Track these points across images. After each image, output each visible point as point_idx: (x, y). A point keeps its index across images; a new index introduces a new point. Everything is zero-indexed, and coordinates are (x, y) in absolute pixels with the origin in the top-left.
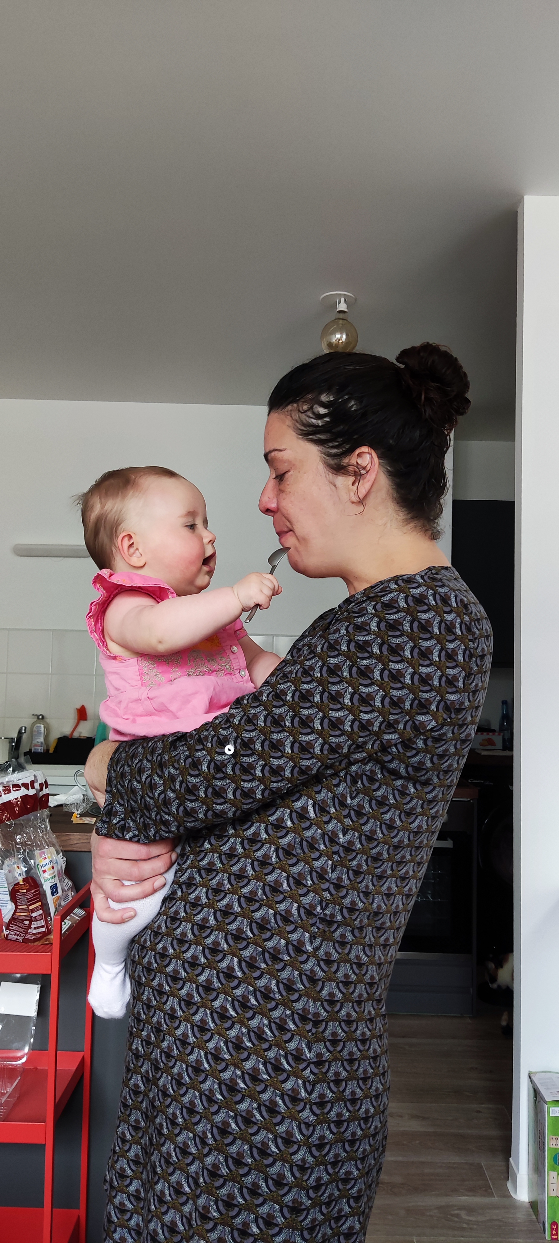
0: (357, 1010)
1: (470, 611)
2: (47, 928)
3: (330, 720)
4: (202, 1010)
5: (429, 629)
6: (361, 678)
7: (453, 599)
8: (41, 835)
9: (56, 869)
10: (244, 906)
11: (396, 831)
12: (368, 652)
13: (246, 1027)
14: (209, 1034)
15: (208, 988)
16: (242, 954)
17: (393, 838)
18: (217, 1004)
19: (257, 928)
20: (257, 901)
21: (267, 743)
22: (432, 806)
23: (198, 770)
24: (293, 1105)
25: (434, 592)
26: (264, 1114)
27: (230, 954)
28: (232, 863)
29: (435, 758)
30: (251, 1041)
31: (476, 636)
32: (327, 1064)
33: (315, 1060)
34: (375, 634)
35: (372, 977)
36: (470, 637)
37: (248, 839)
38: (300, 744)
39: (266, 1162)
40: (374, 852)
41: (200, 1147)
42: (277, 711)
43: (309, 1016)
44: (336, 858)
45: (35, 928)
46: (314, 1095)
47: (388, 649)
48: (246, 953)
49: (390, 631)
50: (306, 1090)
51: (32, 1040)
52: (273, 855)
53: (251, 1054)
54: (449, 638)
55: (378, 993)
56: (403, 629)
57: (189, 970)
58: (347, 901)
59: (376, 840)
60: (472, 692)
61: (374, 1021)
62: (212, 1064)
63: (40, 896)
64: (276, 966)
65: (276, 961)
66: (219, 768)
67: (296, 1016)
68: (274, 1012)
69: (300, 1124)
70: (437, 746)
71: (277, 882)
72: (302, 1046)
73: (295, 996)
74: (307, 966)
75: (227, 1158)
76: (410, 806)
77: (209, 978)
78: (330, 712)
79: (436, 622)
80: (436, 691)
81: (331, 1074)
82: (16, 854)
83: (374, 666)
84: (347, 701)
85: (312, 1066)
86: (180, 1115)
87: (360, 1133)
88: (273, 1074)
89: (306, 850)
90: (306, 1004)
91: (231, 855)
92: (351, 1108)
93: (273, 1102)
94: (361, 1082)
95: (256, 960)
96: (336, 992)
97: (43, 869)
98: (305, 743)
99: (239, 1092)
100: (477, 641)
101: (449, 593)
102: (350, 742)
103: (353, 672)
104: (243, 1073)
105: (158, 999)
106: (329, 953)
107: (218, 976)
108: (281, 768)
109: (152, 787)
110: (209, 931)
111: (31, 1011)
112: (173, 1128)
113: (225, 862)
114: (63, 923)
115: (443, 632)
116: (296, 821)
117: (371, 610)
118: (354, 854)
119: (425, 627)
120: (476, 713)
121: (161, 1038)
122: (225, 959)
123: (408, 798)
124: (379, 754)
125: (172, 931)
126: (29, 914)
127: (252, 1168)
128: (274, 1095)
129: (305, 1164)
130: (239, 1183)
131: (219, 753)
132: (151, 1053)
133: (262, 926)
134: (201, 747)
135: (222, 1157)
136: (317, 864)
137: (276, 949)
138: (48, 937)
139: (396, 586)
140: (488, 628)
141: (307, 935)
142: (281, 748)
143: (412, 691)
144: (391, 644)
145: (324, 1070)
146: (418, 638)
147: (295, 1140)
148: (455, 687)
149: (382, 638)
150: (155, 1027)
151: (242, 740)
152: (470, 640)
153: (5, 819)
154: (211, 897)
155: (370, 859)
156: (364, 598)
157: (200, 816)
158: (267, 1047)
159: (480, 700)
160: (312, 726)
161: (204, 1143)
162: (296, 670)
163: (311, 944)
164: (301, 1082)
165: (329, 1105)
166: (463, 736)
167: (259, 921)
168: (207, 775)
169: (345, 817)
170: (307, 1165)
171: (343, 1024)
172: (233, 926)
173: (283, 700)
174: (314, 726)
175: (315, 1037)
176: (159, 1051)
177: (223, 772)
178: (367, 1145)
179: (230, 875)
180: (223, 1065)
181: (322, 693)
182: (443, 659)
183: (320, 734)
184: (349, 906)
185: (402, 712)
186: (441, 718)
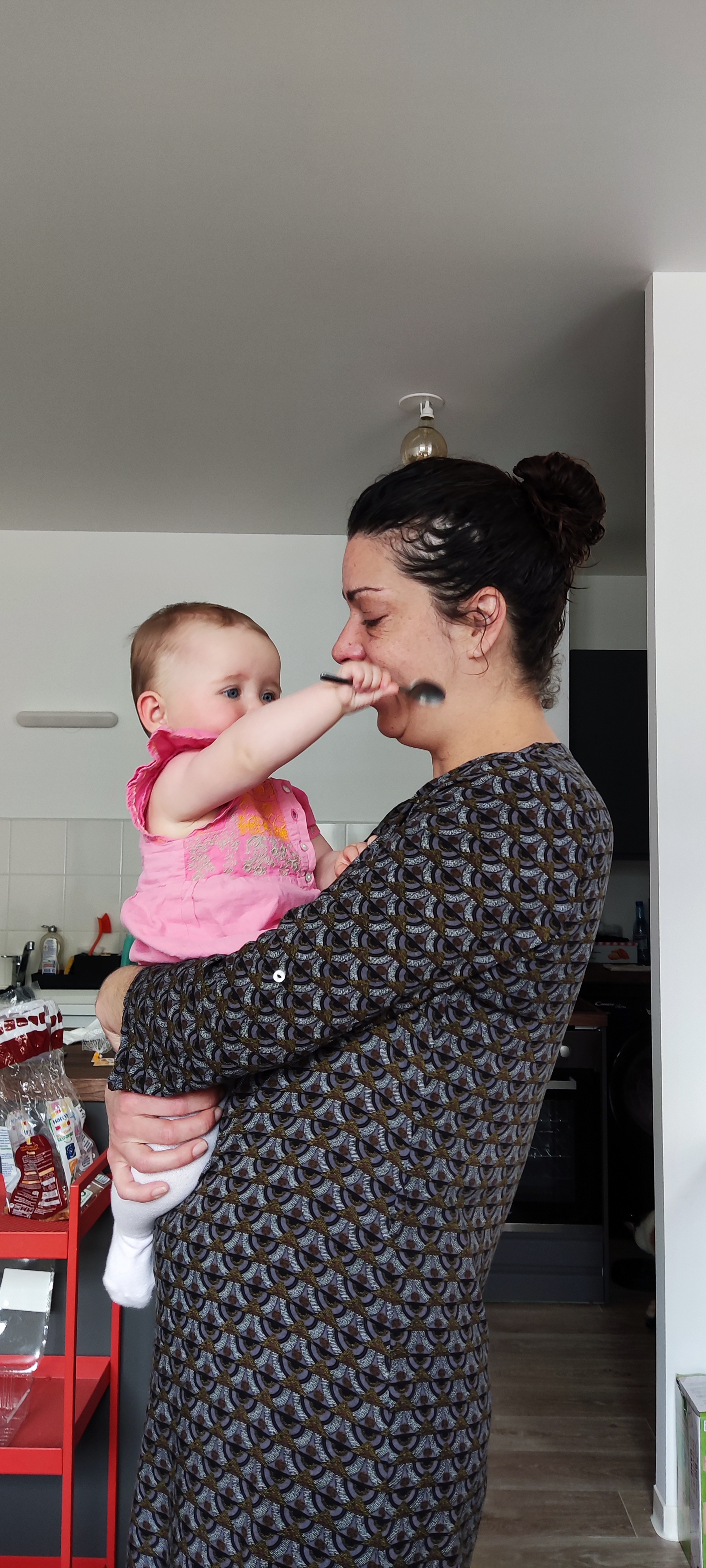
0: (449, 1315)
1: (583, 799)
2: (62, 1200)
3: (407, 937)
4: (248, 1316)
5: (533, 821)
6: (446, 884)
7: (562, 783)
8: (53, 1081)
9: (72, 1125)
10: (302, 1179)
11: (493, 1080)
12: (456, 850)
13: (305, 1338)
14: (258, 1348)
15: (256, 1287)
16: (299, 1243)
17: (488, 1088)
18: (268, 1308)
19: (318, 1209)
20: (319, 1173)
21: (327, 967)
22: (537, 1049)
23: (240, 1002)
24: (367, 1439)
25: (539, 774)
26: (330, 1450)
27: (284, 1243)
28: (286, 1125)
29: (540, 986)
30: (312, 1356)
31: (591, 830)
32: (411, 1386)
33: (395, 1381)
34: (464, 828)
35: (468, 1273)
36: (584, 832)
37: (306, 1093)
38: (369, 967)
39: (333, 1513)
40: (465, 1107)
41: (247, 1495)
42: (340, 927)
43: (386, 1325)
44: (417, 1115)
45: (47, 1200)
46: (395, 1427)
47: (480, 847)
48: (304, 1242)
49: (483, 823)
50: (384, 1420)
51: (44, 1342)
52: (338, 1113)
53: (312, 1373)
54: (557, 832)
55: (475, 1293)
56: (500, 821)
57: (231, 1265)
58: (433, 1172)
59: (467, 1091)
60: (587, 901)
61: (470, 1328)
62: (263, 1386)
63: (53, 1160)
64: (343, 1258)
65: (343, 1251)
66: (267, 999)
67: (369, 1324)
68: (341, 1319)
69: (376, 1463)
70: (542, 970)
71: (343, 1148)
72: (378, 1362)
73: (369, 1298)
74: (383, 1259)
75: (282, 1507)
76: (509, 1047)
77: (258, 1274)
78: (408, 927)
79: (541, 812)
80: (541, 901)
81: (416, 1399)
82: (22, 1106)
83: (463, 868)
84: (429, 913)
85: (392, 1389)
86: (222, 1454)
87: (454, 1474)
88: (341, 1400)
89: (379, 1106)
90: (382, 1308)
91: (285, 1114)
92: (442, 1443)
93: (341, 1435)
94: (454, 1409)
95: (318, 1251)
96: (422, 1292)
97: (56, 1125)
98: (376, 967)
99: (298, 1422)
100: (593, 836)
101: (557, 776)
102: (433, 966)
103: (436, 876)
104: (302, 1398)
105: (191, 1304)
106: (413, 1241)
107: (268, 1272)
108: (345, 1000)
109: (181, 1025)
110: (257, 1213)
111: (43, 1305)
112: (213, 1471)
113: (277, 1123)
114: (82, 1194)
115: (550, 824)
116: (365, 1069)
117: (459, 797)
118: (441, 1110)
119: (527, 819)
120: (591, 928)
121: (195, 1354)
122: (278, 1250)
123: (508, 1038)
124: (469, 981)
125: (210, 1214)
126: (38, 1182)
127: (314, 1522)
128: (342, 1426)
129: (384, 1516)
130: (298, 1541)
131: (266, 981)
132: (181, 1375)
133: (326, 1206)
134: (243, 973)
135: (276, 1506)
136: (394, 1124)
137: (343, 1236)
138: (63, 1211)
139: (490, 768)
140: (606, 820)
141: (383, 1218)
142: (346, 974)
143: (511, 900)
144: (484, 840)
145: (407, 1394)
146: (518, 833)
147: (371, 1485)
148: (565, 894)
149: (472, 832)
150: (187, 1341)
151: (295, 963)
152: (584, 836)
153: (8, 1061)
154: (260, 1169)
155: (459, 1116)
156: (450, 783)
157: (242, 1062)
158: (333, 1364)
159: (596, 912)
160: (385, 945)
161: (252, 1489)
162: (364, 874)
163: (389, 1230)
164: (377, 1409)
165: (414, 1439)
166: (574, 957)
167: (321, 1199)
168: (251, 1008)
169: (427, 1062)
170: (387, 1517)
171: (430, 1334)
172: (289, 1207)
173: (347, 913)
174: (387, 945)
175: (395, 1351)
176: (192, 1372)
177: (271, 1005)
178: (464, 1489)
179: (284, 1140)
180: (276, 1388)
181: (397, 903)
182: (550, 859)
183: (395, 955)
184: (436, 1178)
185: (498, 927)
186: (548, 935)
